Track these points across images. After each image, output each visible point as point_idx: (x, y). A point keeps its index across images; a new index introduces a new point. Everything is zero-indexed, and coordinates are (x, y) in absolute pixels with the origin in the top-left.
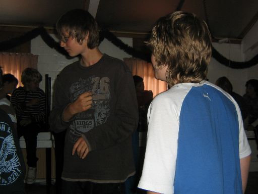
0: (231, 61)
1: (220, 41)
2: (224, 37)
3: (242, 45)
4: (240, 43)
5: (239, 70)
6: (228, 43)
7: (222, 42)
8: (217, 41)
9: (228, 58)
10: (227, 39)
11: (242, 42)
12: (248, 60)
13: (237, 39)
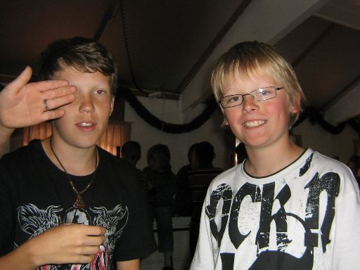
0: (165, 124)
1: (150, 95)
2: (157, 90)
3: (180, 102)
4: (177, 98)
5: (175, 135)
6: (162, 97)
7: (153, 97)
8: (146, 95)
9: (160, 118)
10: (159, 93)
11: (181, 98)
12: (188, 122)
13: (174, 93)
